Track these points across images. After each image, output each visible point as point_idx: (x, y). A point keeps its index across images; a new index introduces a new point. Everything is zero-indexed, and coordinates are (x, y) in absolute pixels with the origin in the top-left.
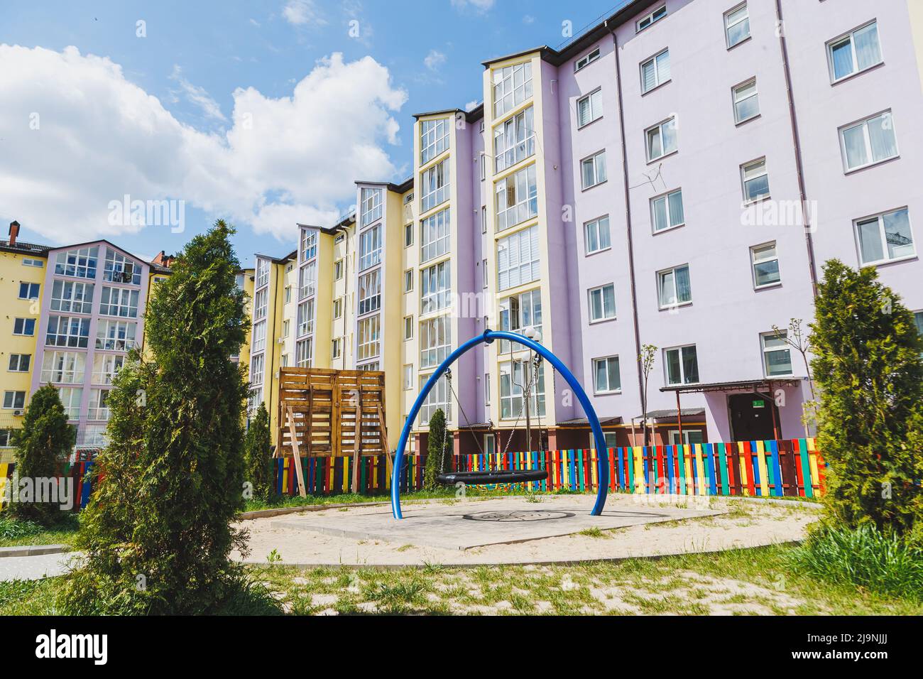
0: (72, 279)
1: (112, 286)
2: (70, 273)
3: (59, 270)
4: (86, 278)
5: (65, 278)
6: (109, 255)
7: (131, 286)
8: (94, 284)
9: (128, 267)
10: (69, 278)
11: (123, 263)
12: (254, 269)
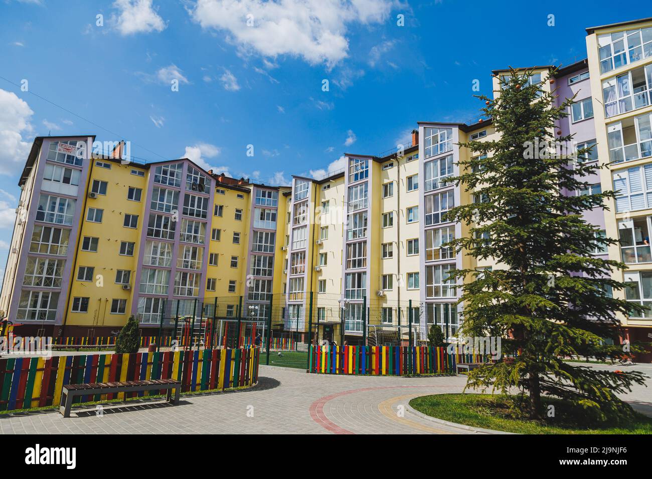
0: (165, 187)
1: (192, 193)
2: (164, 182)
3: (157, 180)
4: (174, 186)
5: (160, 186)
6: (190, 170)
7: (203, 195)
8: (180, 192)
9: (202, 180)
10: (163, 186)
11: (199, 177)
12: (291, 187)
